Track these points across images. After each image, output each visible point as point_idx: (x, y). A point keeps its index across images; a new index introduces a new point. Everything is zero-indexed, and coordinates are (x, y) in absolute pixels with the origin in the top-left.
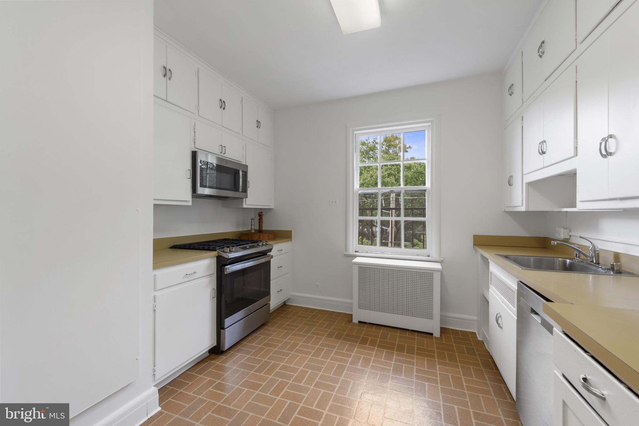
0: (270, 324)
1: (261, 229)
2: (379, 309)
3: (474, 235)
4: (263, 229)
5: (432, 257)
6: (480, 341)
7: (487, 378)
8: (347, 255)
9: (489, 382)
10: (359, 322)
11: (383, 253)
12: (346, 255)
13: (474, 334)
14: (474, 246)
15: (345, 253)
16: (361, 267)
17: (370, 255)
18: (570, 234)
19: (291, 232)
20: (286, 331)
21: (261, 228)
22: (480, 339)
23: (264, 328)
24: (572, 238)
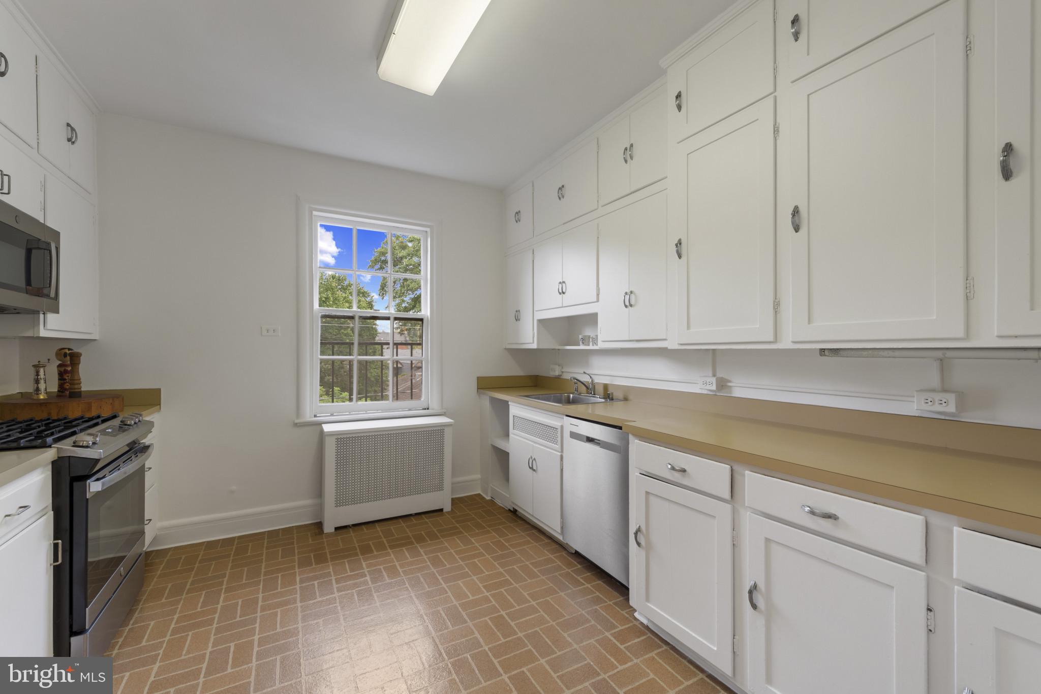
0: (144, 598)
1: (79, 390)
2: (368, 499)
3: (478, 378)
4: (82, 389)
5: (433, 409)
6: (489, 500)
7: (519, 531)
8: (299, 423)
9: (523, 534)
10: (336, 529)
11: (366, 412)
12: (298, 425)
13: (479, 495)
14: (479, 390)
15: (297, 421)
16: (341, 438)
17: (350, 418)
18: (562, 370)
19: (158, 392)
20: (204, 592)
21: (76, 386)
22: (488, 498)
23: (137, 609)
24: (565, 374)
